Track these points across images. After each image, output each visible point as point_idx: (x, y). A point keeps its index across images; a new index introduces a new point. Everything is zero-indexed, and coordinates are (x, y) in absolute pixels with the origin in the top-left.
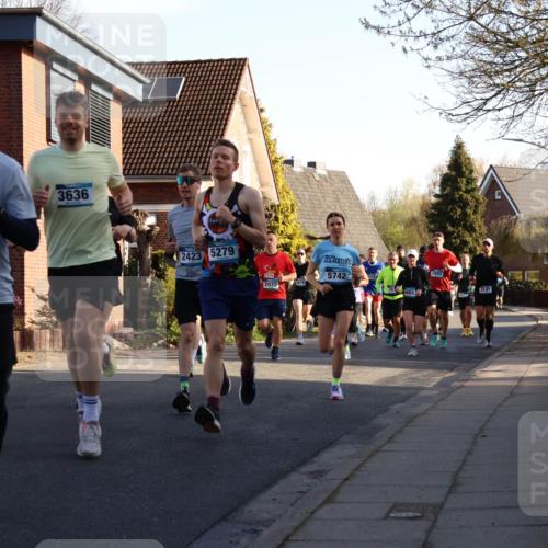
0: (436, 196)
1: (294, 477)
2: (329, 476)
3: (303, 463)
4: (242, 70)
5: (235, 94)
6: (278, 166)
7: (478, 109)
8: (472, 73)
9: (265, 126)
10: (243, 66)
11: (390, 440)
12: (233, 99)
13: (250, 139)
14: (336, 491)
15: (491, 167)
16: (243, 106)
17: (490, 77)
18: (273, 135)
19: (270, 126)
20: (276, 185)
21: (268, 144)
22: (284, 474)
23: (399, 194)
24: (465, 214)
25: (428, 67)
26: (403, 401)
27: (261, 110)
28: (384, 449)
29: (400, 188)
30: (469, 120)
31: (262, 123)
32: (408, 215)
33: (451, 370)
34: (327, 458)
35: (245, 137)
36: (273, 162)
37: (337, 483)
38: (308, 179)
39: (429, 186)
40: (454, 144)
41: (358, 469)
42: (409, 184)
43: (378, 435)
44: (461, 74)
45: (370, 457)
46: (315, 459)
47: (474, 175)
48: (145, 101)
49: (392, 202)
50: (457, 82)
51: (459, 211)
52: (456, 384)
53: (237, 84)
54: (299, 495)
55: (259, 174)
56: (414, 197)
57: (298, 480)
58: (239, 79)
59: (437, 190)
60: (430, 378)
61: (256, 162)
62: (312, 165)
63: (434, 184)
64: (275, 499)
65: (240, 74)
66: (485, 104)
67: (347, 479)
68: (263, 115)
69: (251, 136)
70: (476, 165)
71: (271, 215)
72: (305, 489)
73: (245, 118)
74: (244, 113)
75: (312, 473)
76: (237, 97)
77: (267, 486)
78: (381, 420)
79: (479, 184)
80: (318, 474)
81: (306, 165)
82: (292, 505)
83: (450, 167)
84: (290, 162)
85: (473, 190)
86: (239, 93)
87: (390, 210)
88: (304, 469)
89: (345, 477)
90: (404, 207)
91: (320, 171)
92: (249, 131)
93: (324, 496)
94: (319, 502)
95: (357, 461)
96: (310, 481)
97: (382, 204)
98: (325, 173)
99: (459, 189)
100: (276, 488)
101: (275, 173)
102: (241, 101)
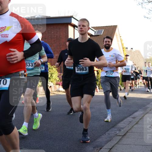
1: (128, 118)
2: (136, 118)
3: (130, 115)
6: (124, 49)
10: (117, 27)
11: (150, 110)
12: (114, 34)
13: (118, 43)
14: (138, 121)
16: (116, 36)
18: (123, 42)
20: (124, 53)
21: (122, 44)
22: (126, 118)
27: (121, 37)
28: (149, 112)
31: (121, 39)
34: (136, 114)
36: (123, 48)
37: (138, 120)
38: (131, 52)
43: (148, 109)
45: (146, 114)
46: (133, 114)
48: (95, 36)
57: (129, 119)
62: (132, 49)
65: (116, 29)
67: (141, 119)
72: (131, 121)
73: (117, 39)
75: (132, 117)
77: (122, 120)
78: (148, 106)
80: (134, 118)
82: (128, 124)
84: (127, 48)
88: (131, 117)
89: (140, 118)
91: (134, 50)
92: (118, 41)
93: (135, 123)
94: (135, 124)
95: (143, 115)
96: (132, 119)
98: (135, 51)
100: (125, 121)
101: (123, 50)
102: (116, 34)
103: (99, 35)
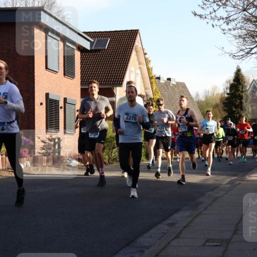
0: (228, 94)
1: (160, 226)
2: (177, 226)
3: (164, 220)
4: (136, 35)
5: (133, 46)
6: (153, 80)
7: (248, 53)
8: (245, 36)
9: (147, 61)
10: (137, 33)
11: (206, 209)
12: (132, 49)
13: (140, 68)
14: (180, 232)
15: (254, 80)
16: (137, 52)
17: (253, 38)
18: (151, 66)
19: (149, 61)
20: (152, 89)
21: (148, 69)
22: (156, 224)
23: (210, 93)
24: (241, 103)
25: (224, 33)
26: (212, 191)
27: (145, 54)
28: (203, 213)
29: (211, 90)
30: (243, 58)
31: (146, 59)
32: (214, 103)
33: (235, 176)
34: (176, 216)
35: (138, 66)
36: (151, 78)
37: (182, 228)
38: (167, 86)
39: (224, 89)
40: (236, 70)
41: (190, 222)
42: (215, 88)
43: (200, 207)
44: (240, 36)
45: (196, 217)
46: (170, 218)
47: (246, 84)
48: (91, 51)
49: (206, 96)
50: (237, 41)
51: (239, 101)
52: (237, 182)
53: (134, 42)
54: (163, 234)
55: (144, 84)
56: (217, 94)
57: (163, 227)
58: (135, 39)
59: (228, 91)
60: (225, 180)
61: (143, 78)
62: (169, 79)
63: (227, 89)
64: (151, 236)
65: (136, 37)
66: (251, 50)
67: (185, 227)
68: (146, 56)
69: (140, 66)
70: (247, 79)
71: (149, 103)
72: (165, 231)
73: (138, 58)
74: (137, 55)
75: (168, 224)
76: (134, 48)
78: (201, 199)
79: (248, 88)
80: (172, 225)
81: (166, 80)
82: (160, 239)
83: (234, 80)
84: (159, 78)
85: (245, 91)
86: (135, 46)
87: (206, 101)
88: (165, 222)
89: (185, 225)
90: (212, 99)
91: (173, 82)
92: (140, 63)
93: (174, 235)
94: (173, 238)
95: (190, 219)
96: (168, 228)
97: (202, 98)
99: (239, 91)
100: (152, 231)
101: (151, 83)
102: (136, 49)
103: (99, 50)
